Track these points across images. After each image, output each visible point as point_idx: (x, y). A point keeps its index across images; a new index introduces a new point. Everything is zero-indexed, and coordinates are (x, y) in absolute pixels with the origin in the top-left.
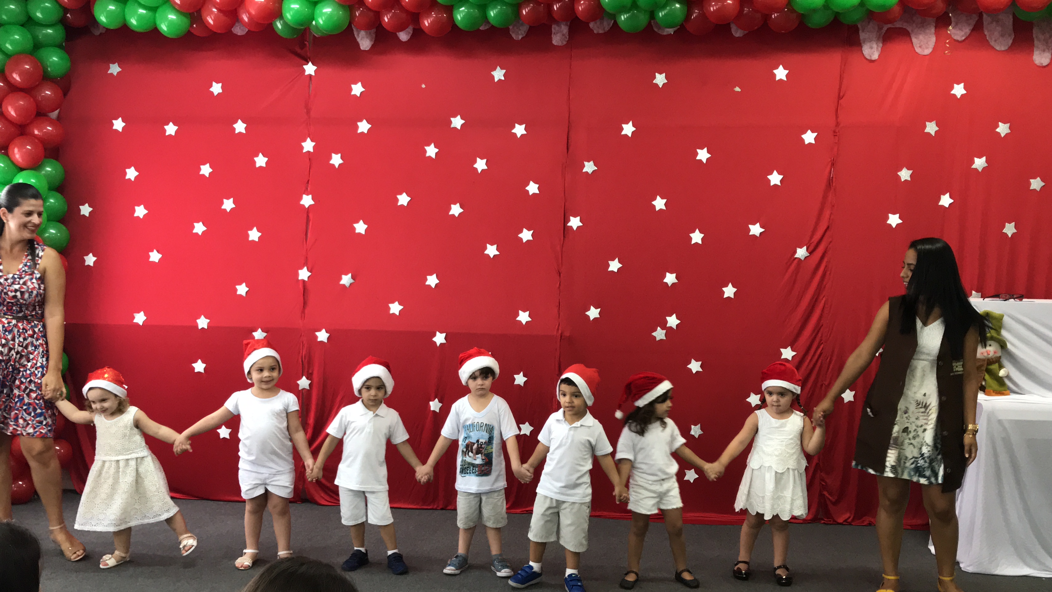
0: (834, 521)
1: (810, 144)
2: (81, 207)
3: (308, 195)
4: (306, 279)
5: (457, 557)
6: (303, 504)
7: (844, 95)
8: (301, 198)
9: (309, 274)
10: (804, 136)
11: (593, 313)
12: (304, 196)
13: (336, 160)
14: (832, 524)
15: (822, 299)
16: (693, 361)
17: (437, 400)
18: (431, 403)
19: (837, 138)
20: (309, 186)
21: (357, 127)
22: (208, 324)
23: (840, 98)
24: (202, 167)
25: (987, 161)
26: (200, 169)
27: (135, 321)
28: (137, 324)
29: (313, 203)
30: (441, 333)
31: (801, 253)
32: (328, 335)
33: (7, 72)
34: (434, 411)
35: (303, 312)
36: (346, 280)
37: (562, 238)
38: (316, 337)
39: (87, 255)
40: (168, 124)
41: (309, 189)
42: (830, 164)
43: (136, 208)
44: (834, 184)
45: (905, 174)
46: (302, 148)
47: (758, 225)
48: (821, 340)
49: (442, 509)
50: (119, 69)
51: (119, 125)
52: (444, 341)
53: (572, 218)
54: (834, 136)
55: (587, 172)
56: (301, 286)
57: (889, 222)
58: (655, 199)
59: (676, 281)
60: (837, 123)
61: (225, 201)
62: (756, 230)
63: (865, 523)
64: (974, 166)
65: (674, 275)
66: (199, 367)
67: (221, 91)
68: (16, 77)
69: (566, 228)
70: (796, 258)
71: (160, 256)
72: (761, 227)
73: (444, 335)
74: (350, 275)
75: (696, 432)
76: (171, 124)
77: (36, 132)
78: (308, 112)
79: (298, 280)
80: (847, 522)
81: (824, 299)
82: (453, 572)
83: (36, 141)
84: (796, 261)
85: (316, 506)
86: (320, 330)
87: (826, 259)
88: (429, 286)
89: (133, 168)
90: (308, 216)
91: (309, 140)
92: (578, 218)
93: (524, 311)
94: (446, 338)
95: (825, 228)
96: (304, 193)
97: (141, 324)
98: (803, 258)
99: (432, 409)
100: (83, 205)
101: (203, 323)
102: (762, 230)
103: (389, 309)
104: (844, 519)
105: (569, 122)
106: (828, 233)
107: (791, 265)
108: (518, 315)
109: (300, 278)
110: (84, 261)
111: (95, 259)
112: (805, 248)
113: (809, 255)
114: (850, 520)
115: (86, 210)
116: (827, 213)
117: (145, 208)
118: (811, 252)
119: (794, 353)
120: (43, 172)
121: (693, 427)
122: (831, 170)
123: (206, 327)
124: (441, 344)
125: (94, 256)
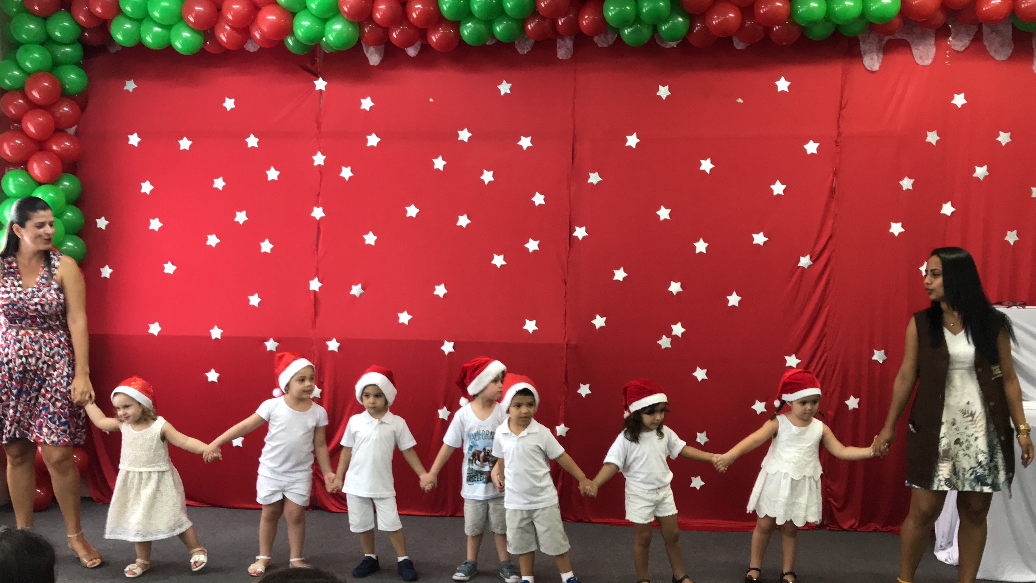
0: (840, 527)
1: (812, 154)
2: (98, 220)
3: (318, 207)
4: (317, 290)
5: (466, 563)
6: (314, 511)
7: (845, 105)
8: (312, 210)
9: (320, 284)
10: (806, 146)
11: (599, 322)
12: (315, 208)
13: (346, 173)
14: (838, 531)
15: (827, 306)
16: (698, 369)
17: (445, 408)
18: (440, 411)
19: (838, 148)
20: (320, 198)
21: (367, 141)
22: (222, 334)
23: (841, 109)
24: (215, 180)
25: (988, 170)
26: (213, 183)
27: (150, 331)
28: (152, 335)
29: (323, 215)
30: (449, 341)
31: (805, 261)
32: (338, 344)
33: (27, 90)
34: (443, 419)
35: (314, 322)
36: (356, 290)
37: (568, 248)
38: (327, 346)
39: (103, 267)
40: (182, 139)
41: (320, 201)
42: (833, 173)
43: (151, 221)
44: (837, 194)
45: (907, 184)
46: (313, 161)
47: (761, 234)
48: (825, 348)
49: (451, 516)
50: (135, 86)
51: (134, 140)
52: (452, 350)
53: (577, 228)
54: (836, 145)
55: (592, 184)
56: (312, 297)
57: (891, 231)
58: (659, 209)
59: (681, 290)
60: (839, 133)
61: (238, 213)
62: (759, 239)
63: (871, 530)
64: (975, 175)
65: (679, 284)
66: (213, 376)
67: (233, 106)
68: (36, 94)
69: (571, 239)
70: (800, 267)
71: (174, 268)
72: (765, 236)
73: (452, 344)
74: (360, 286)
75: (700, 439)
76: (185, 138)
77: (55, 148)
78: (319, 127)
79: (309, 291)
80: (852, 529)
81: (828, 308)
82: (462, 578)
83: (55, 156)
84: (800, 270)
85: (327, 513)
86: (330, 340)
87: (829, 268)
88: (438, 296)
89: (148, 182)
90: (319, 228)
91: (319, 153)
92: (584, 228)
93: (531, 320)
94: (454, 347)
95: (828, 236)
96: (315, 206)
97: (156, 334)
98: (806, 267)
99: (441, 417)
100: (100, 218)
101: (216, 333)
102: (766, 239)
103: (398, 318)
104: (849, 526)
105: (574, 133)
106: (831, 242)
107: (795, 273)
108: (524, 324)
109: (312, 288)
110: (100, 273)
111: (110, 271)
112: (808, 256)
113: (812, 263)
114: (854, 527)
115: (102, 223)
116: (830, 222)
117: (161, 221)
118: (814, 260)
119: (799, 361)
120: (61, 187)
121: (698, 434)
122: (833, 180)
123: (219, 337)
124: (449, 353)
125: (110, 268)
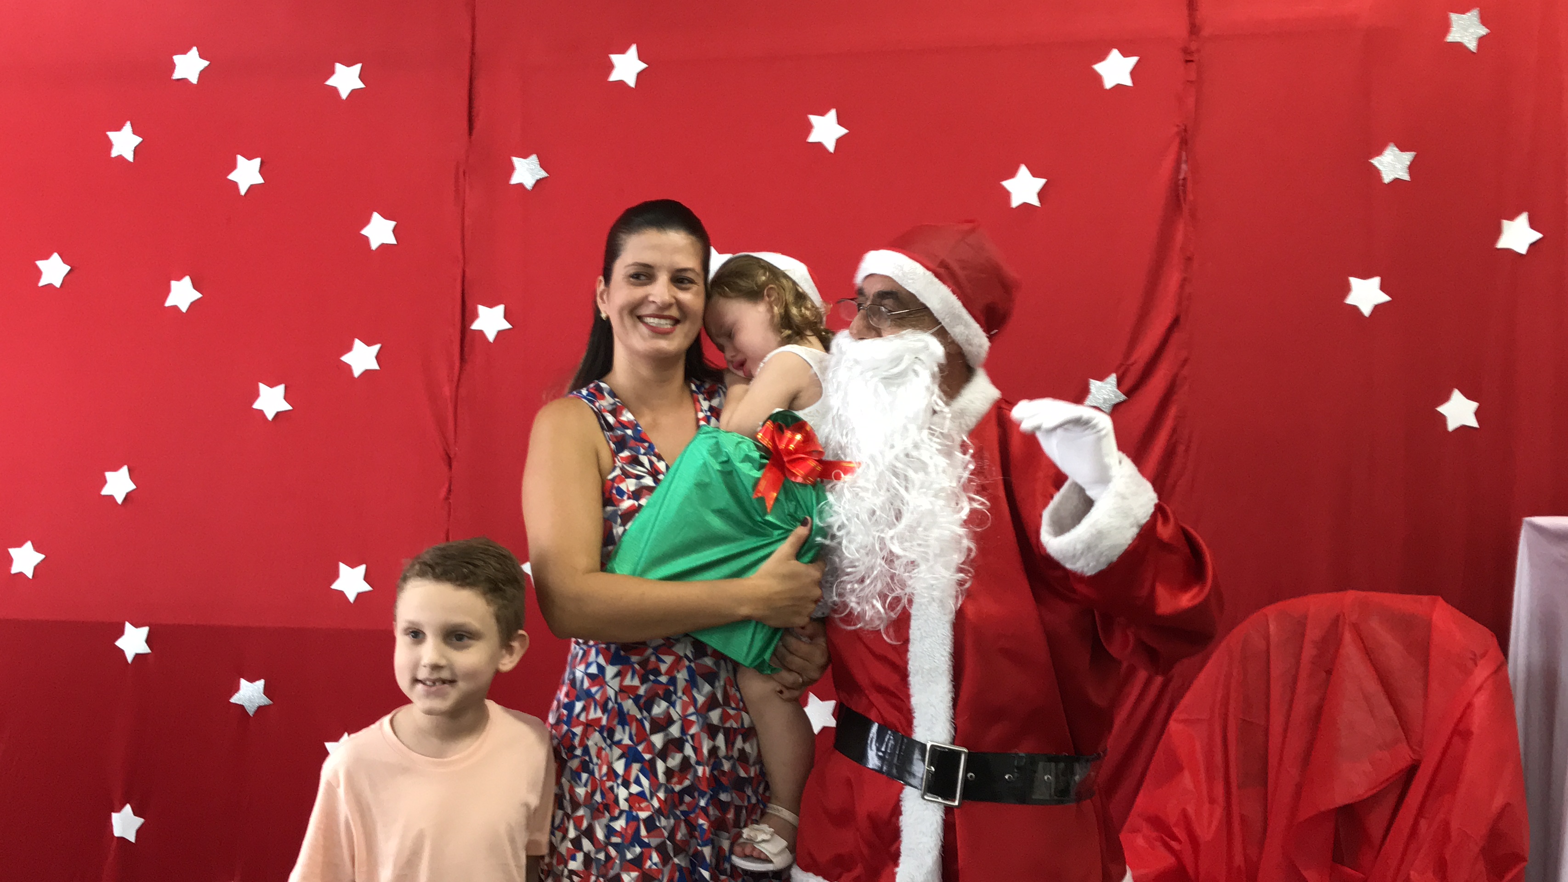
1: (1119, 88)
17: (128, 808)
18: (115, 818)
19: (1193, 66)
30: (137, 625)
31: (1104, 392)
34: (122, 840)
37: (457, 366)
42: (1177, 141)
44: (1191, 197)
45: (1393, 164)
52: (144, 649)
53: (482, 309)
54: (1187, 61)
55: (521, 186)
57: (1350, 300)
60: (1194, 25)
69: (468, 339)
73: (145, 630)
87: (1173, 411)
88: (110, 499)
92: (500, 309)
93: (353, 565)
94: (149, 641)
95: (1167, 321)
99: (117, 832)
103: (8, 560)
105: (473, 54)
106: (1176, 338)
108: (335, 576)
112: (1112, 379)
113: (1123, 397)
116: (1172, 279)
118: (1130, 389)
122: (1179, 160)
124: (138, 656)
